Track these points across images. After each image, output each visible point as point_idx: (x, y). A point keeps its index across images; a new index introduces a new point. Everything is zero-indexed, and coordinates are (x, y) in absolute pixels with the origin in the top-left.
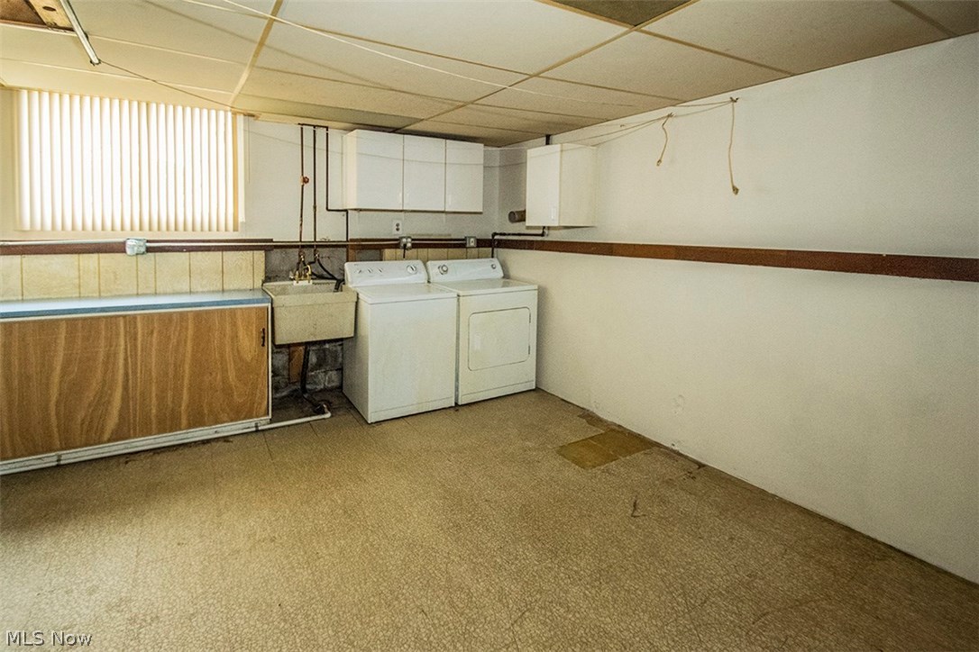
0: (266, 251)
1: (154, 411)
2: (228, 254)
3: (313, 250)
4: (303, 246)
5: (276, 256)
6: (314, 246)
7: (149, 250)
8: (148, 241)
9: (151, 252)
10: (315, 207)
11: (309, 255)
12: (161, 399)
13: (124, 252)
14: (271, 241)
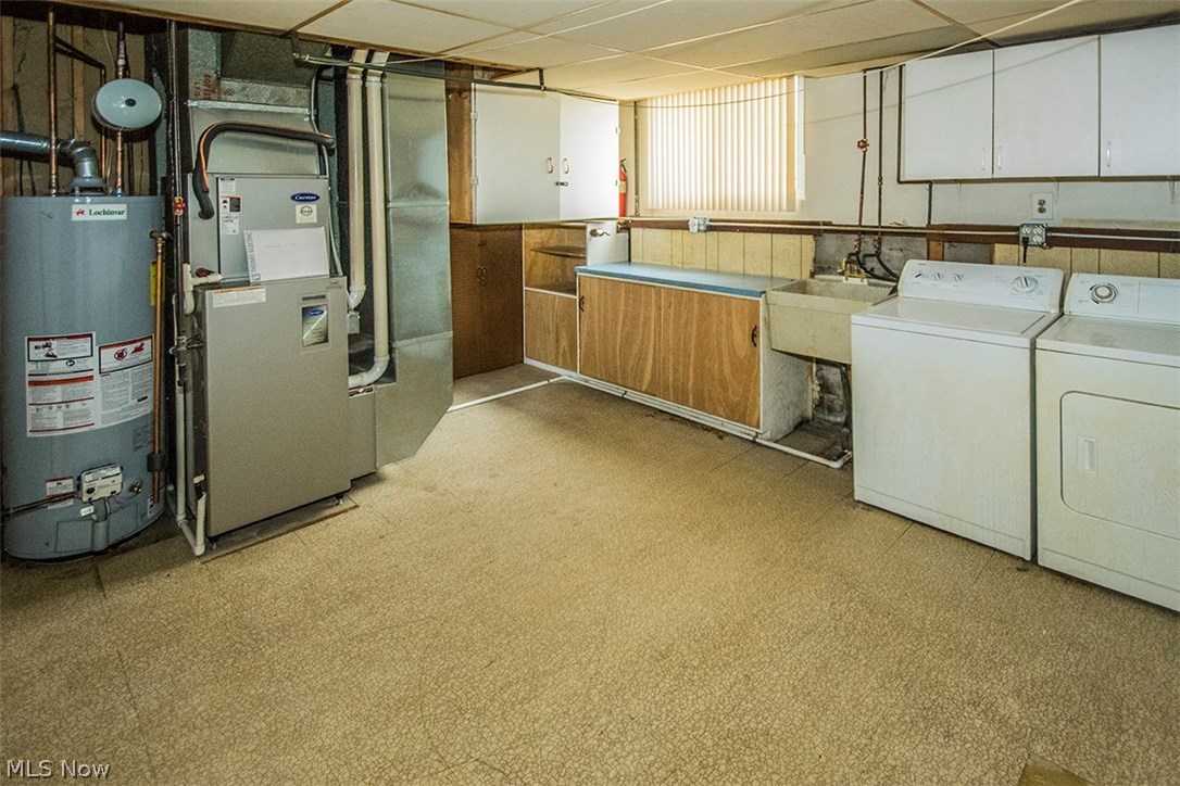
0: (815, 235)
1: (671, 379)
2: (778, 237)
3: (876, 237)
4: (863, 233)
5: (831, 243)
6: (880, 234)
7: (710, 229)
8: (711, 221)
9: (711, 230)
10: (880, 179)
11: (869, 245)
12: (676, 370)
13: (688, 229)
14: (830, 224)
